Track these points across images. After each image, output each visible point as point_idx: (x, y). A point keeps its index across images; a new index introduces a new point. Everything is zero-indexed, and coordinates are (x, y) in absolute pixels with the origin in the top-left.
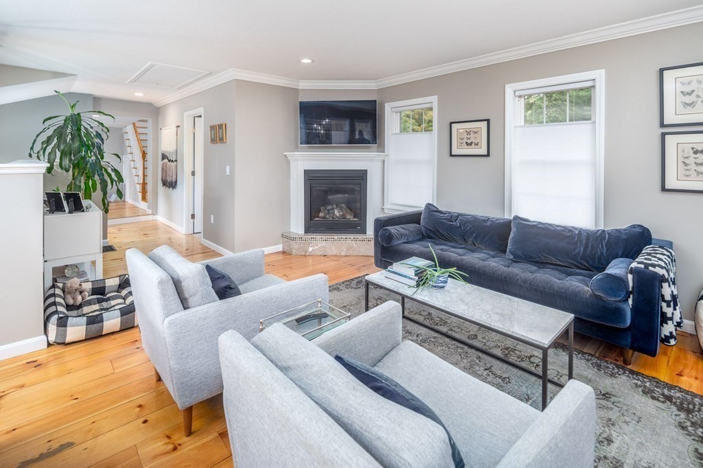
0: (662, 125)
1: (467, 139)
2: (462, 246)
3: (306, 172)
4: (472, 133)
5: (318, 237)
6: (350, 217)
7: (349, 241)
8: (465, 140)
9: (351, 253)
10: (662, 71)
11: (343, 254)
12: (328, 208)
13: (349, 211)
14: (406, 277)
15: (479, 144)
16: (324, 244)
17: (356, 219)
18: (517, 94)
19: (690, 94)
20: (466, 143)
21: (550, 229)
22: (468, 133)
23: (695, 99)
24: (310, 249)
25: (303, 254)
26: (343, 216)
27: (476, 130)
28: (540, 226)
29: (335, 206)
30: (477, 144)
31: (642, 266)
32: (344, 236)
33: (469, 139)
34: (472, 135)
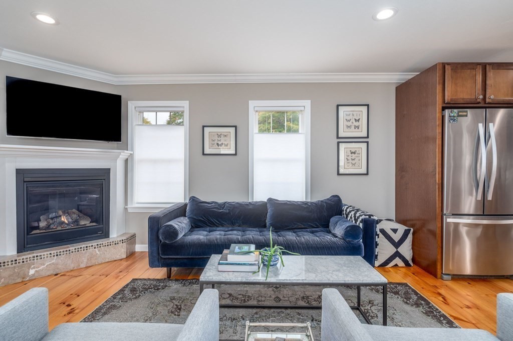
0: (338, 138)
1: (218, 140)
2: (230, 229)
3: (20, 172)
4: (222, 136)
5: (44, 253)
6: (85, 222)
7: (91, 249)
8: (216, 142)
9: (93, 262)
10: (338, 106)
11: (83, 266)
12: (50, 216)
13: (81, 215)
14: (244, 264)
15: (229, 145)
16: (54, 260)
17: (94, 224)
18: (256, 109)
19: (349, 121)
20: (217, 144)
21: (295, 204)
22: (219, 136)
23: (351, 124)
24: (32, 272)
25: (19, 280)
26: (76, 222)
27: (225, 134)
28: (288, 203)
29: (60, 213)
30: (227, 145)
31: (368, 217)
32: (83, 245)
33: (220, 140)
34: (222, 138)
